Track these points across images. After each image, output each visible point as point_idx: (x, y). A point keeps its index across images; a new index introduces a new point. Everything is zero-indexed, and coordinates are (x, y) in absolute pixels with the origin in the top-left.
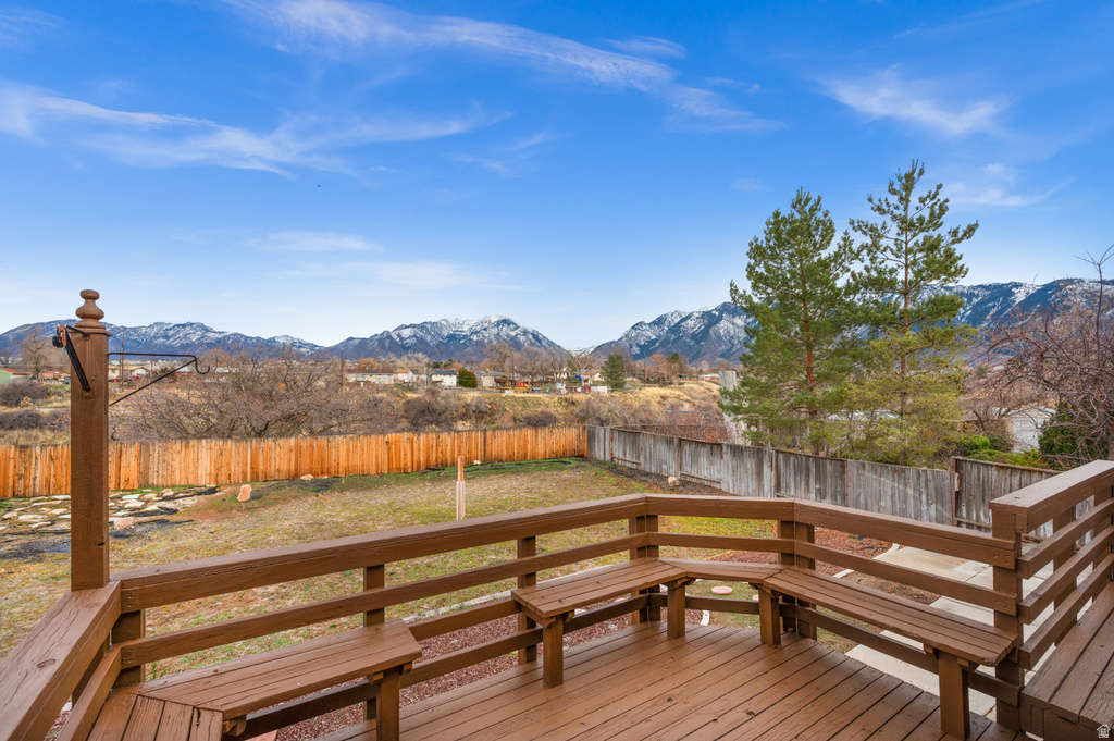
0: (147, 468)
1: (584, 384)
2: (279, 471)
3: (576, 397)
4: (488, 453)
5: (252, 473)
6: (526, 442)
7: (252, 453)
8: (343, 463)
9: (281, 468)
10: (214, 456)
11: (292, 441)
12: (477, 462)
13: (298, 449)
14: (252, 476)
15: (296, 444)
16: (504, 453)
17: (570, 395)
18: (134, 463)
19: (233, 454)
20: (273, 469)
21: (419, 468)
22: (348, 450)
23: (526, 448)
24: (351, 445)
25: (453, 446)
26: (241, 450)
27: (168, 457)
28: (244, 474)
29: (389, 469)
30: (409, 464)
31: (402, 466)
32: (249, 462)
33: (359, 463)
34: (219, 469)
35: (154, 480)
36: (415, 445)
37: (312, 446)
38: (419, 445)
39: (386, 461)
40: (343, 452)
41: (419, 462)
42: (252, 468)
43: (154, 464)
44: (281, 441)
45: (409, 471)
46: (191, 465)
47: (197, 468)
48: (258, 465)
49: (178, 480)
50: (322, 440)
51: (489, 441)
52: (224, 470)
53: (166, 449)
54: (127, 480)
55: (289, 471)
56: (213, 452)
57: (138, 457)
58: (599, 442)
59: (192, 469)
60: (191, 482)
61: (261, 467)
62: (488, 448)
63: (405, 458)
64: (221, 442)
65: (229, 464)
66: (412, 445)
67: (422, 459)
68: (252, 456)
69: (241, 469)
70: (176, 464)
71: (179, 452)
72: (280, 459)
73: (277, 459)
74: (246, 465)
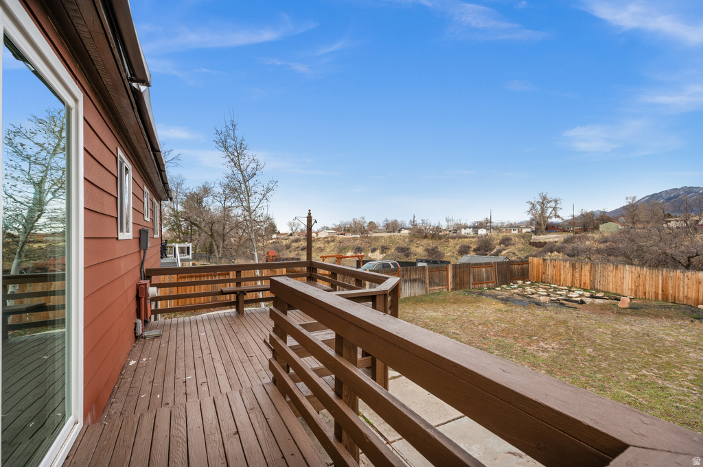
0: (594, 279)
2: (687, 298)
5: (663, 295)
9: (689, 296)
10: (634, 277)
14: (663, 297)
18: (588, 274)
19: (647, 278)
20: (681, 295)
26: (654, 276)
27: (606, 274)
28: (657, 295)
32: (660, 286)
35: (598, 287)
42: (663, 291)
43: (598, 275)
44: (689, 273)
46: (619, 281)
47: (623, 283)
48: (667, 290)
49: (611, 289)
52: (641, 288)
53: (605, 269)
54: (585, 284)
55: (696, 300)
56: (633, 275)
57: (590, 271)
59: (619, 284)
61: (671, 291)
64: (639, 268)
65: (644, 285)
68: (663, 281)
69: (653, 290)
70: (610, 279)
71: (612, 272)
72: (688, 288)
73: (686, 288)
74: (658, 287)
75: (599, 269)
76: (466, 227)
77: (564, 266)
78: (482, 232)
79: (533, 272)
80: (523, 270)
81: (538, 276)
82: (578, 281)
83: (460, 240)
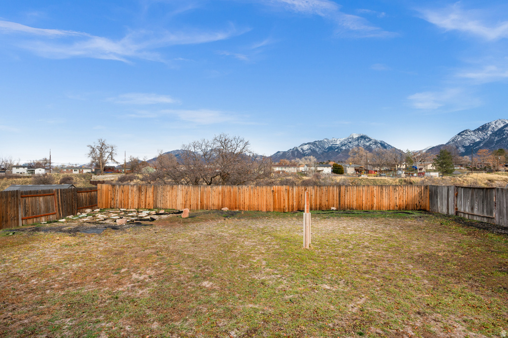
0: (156, 199)
1: (419, 171)
2: (213, 205)
3: (413, 179)
4: (342, 203)
5: (201, 205)
6: (372, 196)
7: (201, 194)
8: (247, 202)
9: (215, 204)
10: (184, 194)
11: (220, 188)
12: (334, 208)
13: (223, 192)
14: (201, 207)
15: (223, 190)
16: (355, 203)
17: (408, 178)
18: (151, 196)
19: (192, 194)
20: (211, 203)
21: (293, 209)
22: (250, 195)
23: (372, 200)
24: (252, 192)
25: (316, 196)
26: (196, 192)
27: (165, 194)
28: (197, 205)
29: (274, 209)
30: (287, 206)
31: (282, 207)
32: (199, 199)
33: (256, 204)
34: (186, 202)
35: (159, 205)
36: (290, 194)
37: (230, 191)
38: (293, 194)
39: (272, 204)
40: (247, 196)
41: (293, 206)
42: (201, 202)
43: (159, 197)
44: (215, 188)
45: (287, 211)
46: (174, 198)
47: (176, 200)
48: (203, 201)
49: (168, 206)
50: (236, 188)
51: (342, 194)
52: (188, 202)
53: (164, 189)
54: (149, 204)
55: (219, 206)
56: (183, 192)
57: (153, 193)
58: (442, 199)
59: (174, 201)
60: (174, 207)
61: (205, 202)
62: (342, 199)
63: (284, 202)
64: (187, 187)
65: (190, 199)
66: (289, 194)
67: (295, 204)
68: (201, 195)
69: (196, 202)
70: (168, 197)
71: (169, 191)
72: (214, 198)
73: (213, 198)
74: (198, 200)
75: (160, 190)
76: (18, 167)
77: (132, 190)
78: (39, 171)
79: (102, 200)
80: (91, 197)
81: (107, 203)
82: (144, 203)
83: (10, 180)
